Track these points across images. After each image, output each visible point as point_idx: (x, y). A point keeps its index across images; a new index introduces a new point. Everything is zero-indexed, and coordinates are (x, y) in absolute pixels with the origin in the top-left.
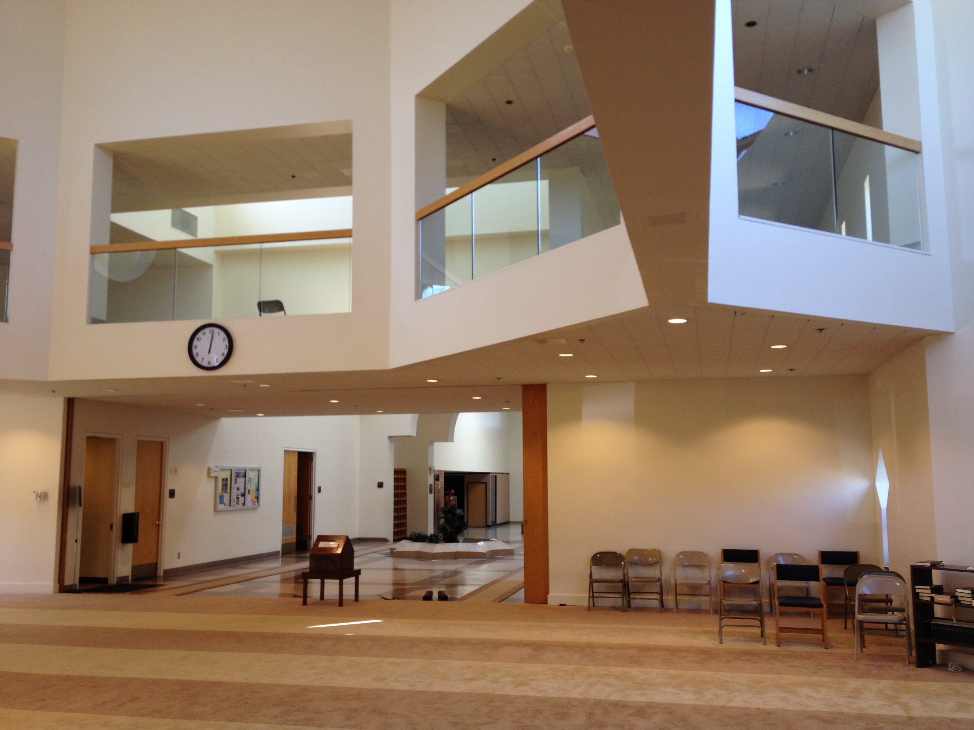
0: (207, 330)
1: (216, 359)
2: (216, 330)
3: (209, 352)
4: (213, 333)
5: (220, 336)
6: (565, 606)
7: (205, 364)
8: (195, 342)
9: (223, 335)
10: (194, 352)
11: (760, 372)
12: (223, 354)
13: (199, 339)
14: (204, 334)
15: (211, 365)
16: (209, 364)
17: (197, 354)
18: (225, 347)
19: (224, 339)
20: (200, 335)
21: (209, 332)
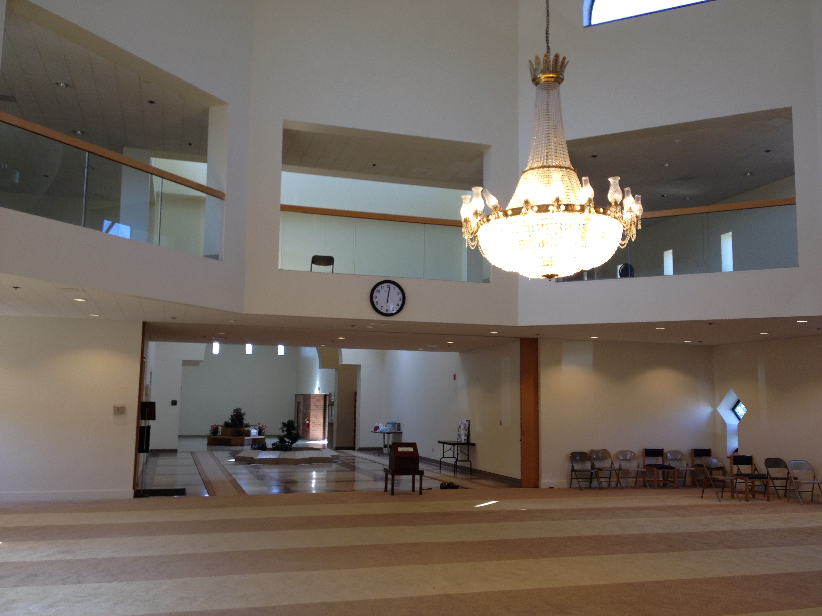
0: (385, 285)
1: (392, 308)
2: (392, 286)
3: (387, 302)
4: (389, 287)
5: (395, 291)
6: (553, 489)
7: (383, 311)
8: (375, 294)
9: (397, 290)
10: (375, 301)
11: (685, 342)
12: (398, 305)
13: (378, 291)
14: (382, 287)
15: (389, 312)
16: (387, 311)
17: (377, 303)
18: (399, 299)
19: (398, 293)
20: (379, 288)
21: (386, 286)
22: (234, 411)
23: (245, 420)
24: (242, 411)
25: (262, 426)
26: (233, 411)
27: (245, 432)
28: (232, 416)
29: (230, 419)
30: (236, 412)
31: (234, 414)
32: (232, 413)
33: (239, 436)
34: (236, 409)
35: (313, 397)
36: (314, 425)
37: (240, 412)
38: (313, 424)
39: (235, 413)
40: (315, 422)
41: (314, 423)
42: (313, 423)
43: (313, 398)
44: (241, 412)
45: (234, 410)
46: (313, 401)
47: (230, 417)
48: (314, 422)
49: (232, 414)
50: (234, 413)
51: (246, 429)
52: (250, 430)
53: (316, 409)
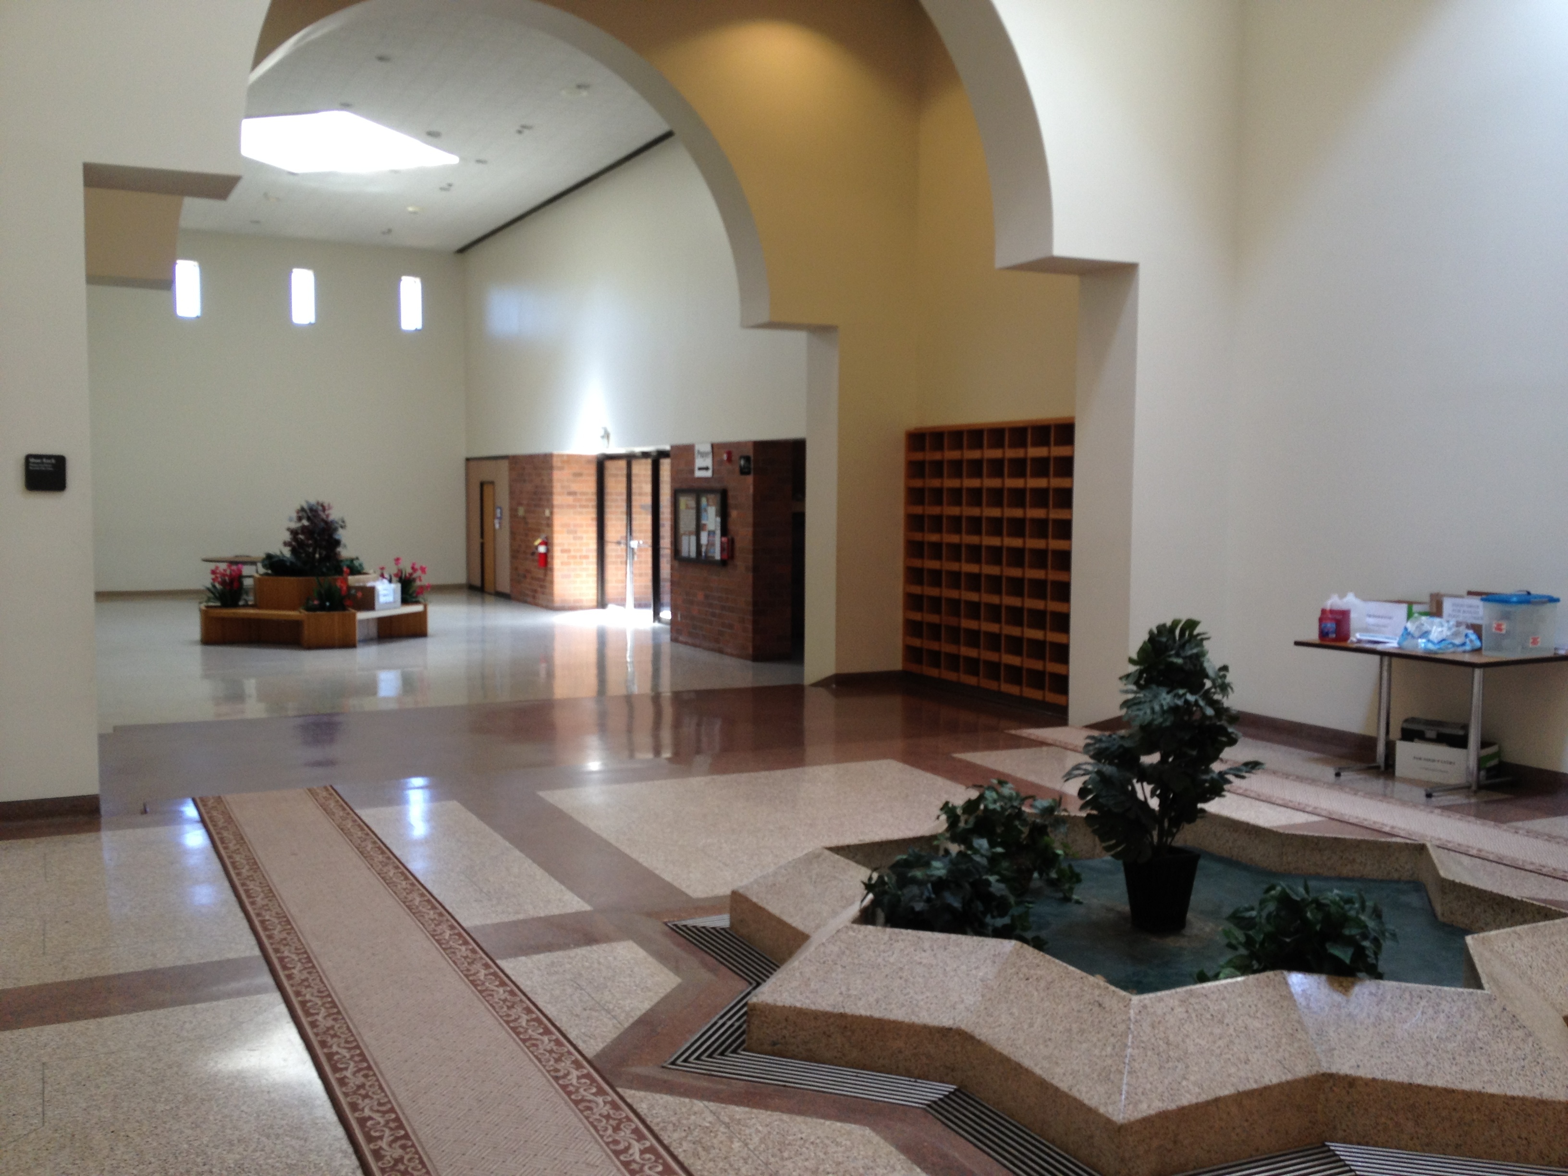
22: (298, 512)
23: (345, 546)
24: (334, 515)
25: (409, 570)
26: (294, 515)
27: (353, 592)
28: (294, 533)
29: (286, 544)
30: (309, 519)
31: (299, 525)
32: (291, 520)
33: (331, 609)
34: (305, 506)
35: (559, 464)
36: (569, 557)
37: (324, 517)
38: (566, 555)
39: (305, 522)
40: (572, 548)
41: (568, 551)
42: (563, 551)
43: (561, 468)
44: (328, 516)
45: (299, 508)
46: (560, 479)
47: (287, 537)
48: (566, 547)
49: (294, 525)
50: (300, 519)
51: (353, 580)
52: (369, 584)
53: (570, 506)
